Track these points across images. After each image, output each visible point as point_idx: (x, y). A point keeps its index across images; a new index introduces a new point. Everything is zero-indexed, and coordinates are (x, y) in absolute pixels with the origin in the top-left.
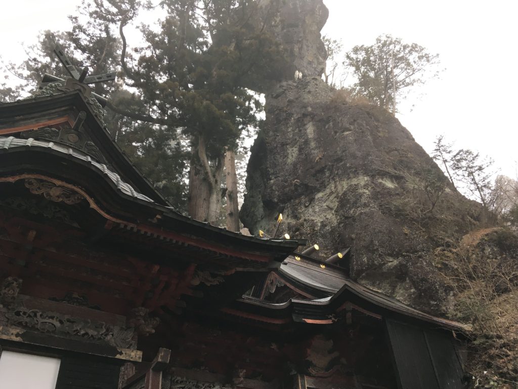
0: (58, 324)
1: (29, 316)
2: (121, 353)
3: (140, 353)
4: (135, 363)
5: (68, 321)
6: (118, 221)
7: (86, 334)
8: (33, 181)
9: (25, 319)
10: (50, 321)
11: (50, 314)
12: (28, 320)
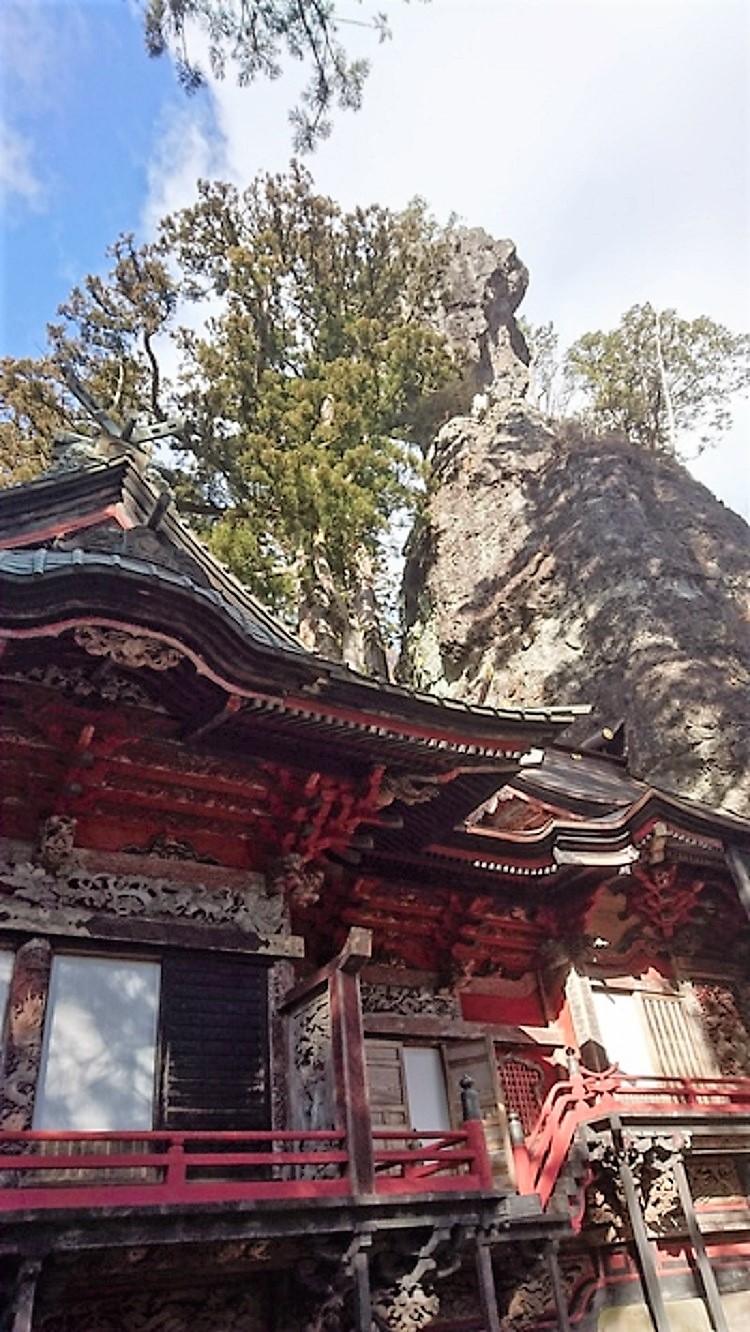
0: (146, 898)
1: (94, 887)
2: (267, 944)
3: (300, 941)
4: (292, 960)
5: (165, 890)
6: (250, 695)
7: (201, 911)
8: (91, 632)
9: (87, 893)
10: (133, 892)
11: (133, 880)
12: (93, 894)
